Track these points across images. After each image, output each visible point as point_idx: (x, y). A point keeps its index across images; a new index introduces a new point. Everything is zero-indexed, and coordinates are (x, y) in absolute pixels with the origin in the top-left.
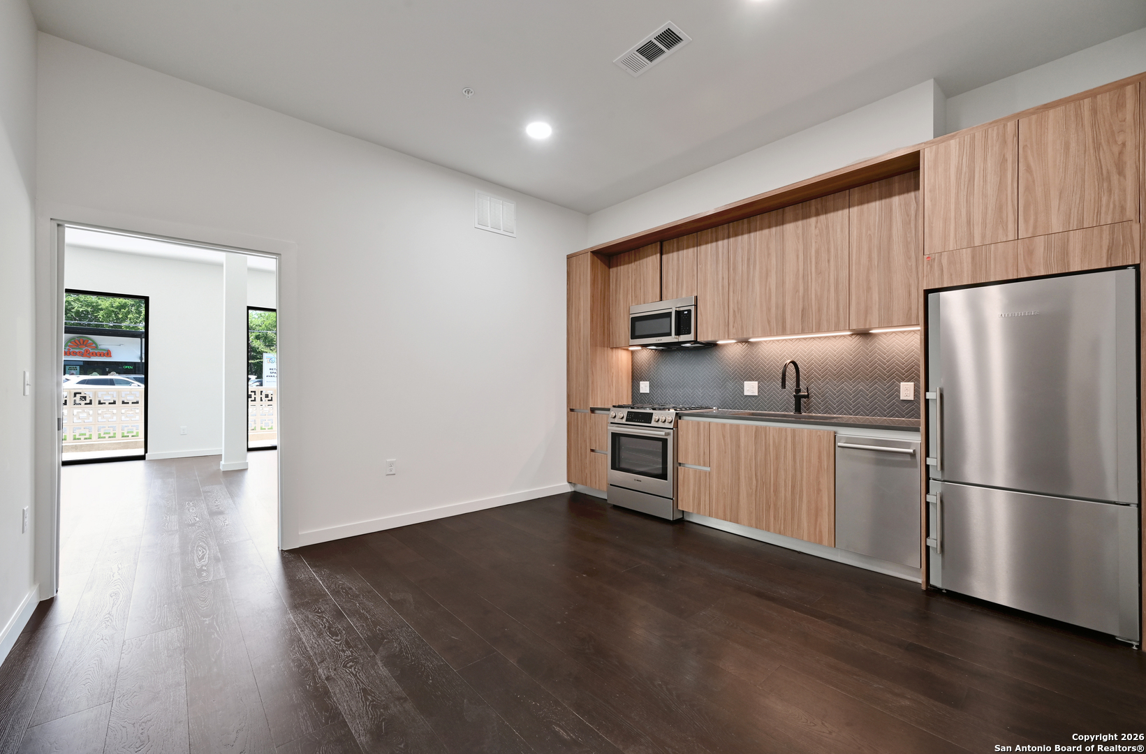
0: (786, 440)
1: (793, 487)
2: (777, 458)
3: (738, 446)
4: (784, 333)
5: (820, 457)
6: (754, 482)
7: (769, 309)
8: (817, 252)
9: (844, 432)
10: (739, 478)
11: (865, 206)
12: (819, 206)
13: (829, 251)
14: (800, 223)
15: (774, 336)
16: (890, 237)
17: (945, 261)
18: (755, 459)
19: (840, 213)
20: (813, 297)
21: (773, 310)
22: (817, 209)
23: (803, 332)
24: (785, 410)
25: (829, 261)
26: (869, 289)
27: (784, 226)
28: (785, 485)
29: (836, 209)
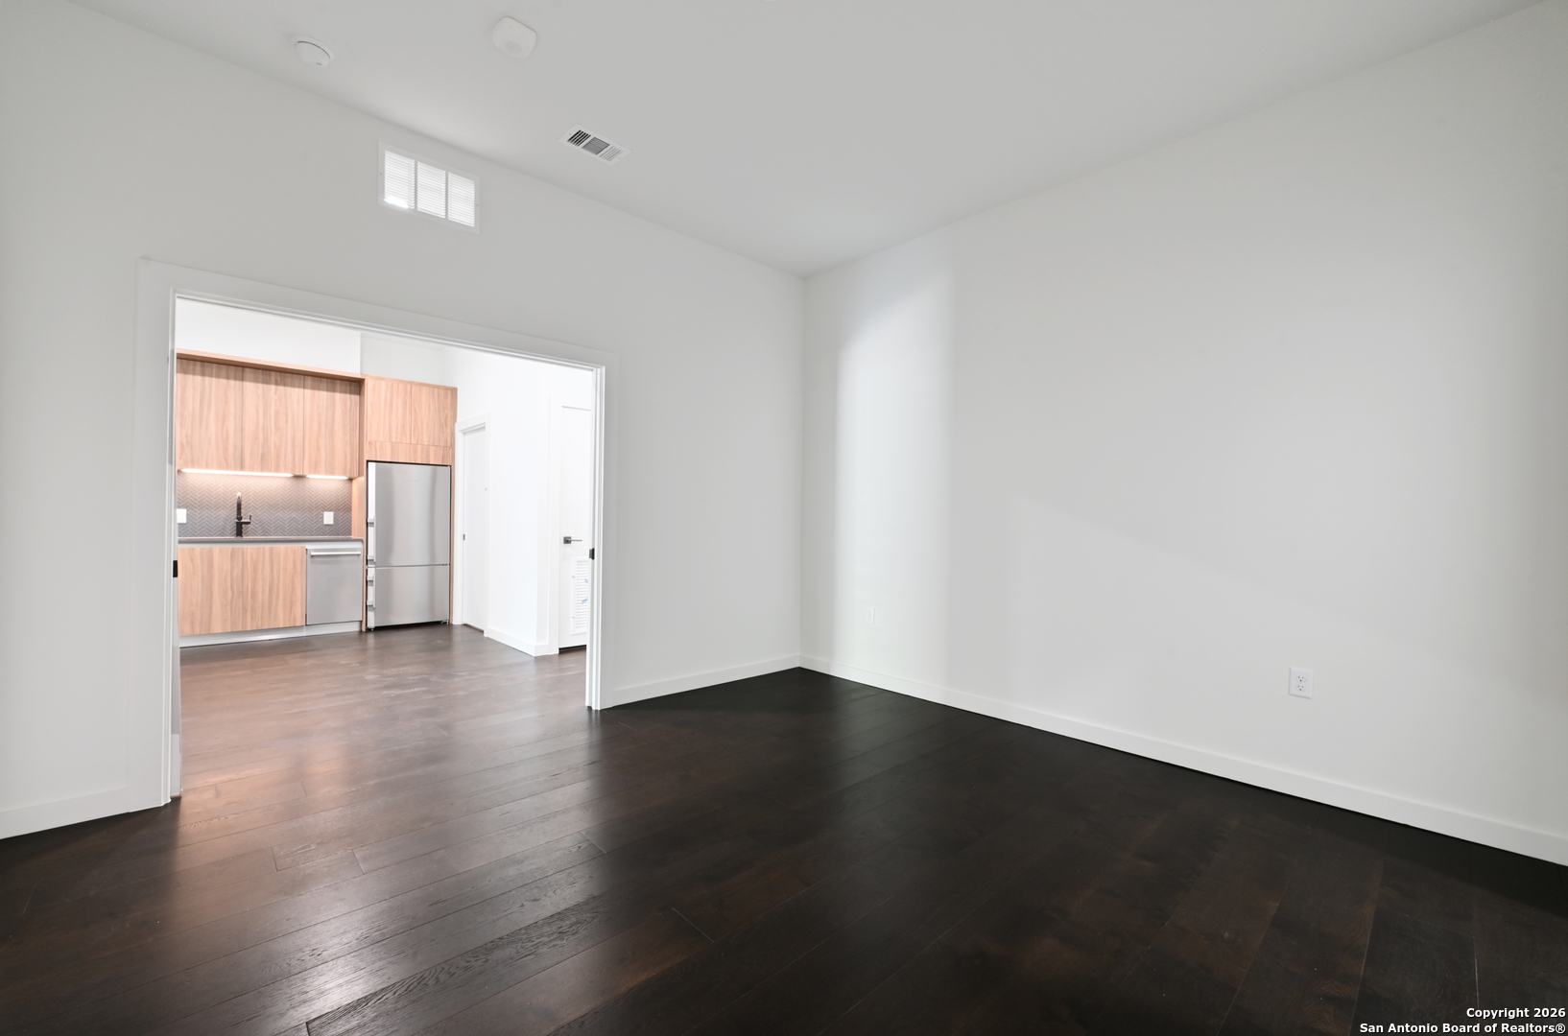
0: (264, 555)
1: (271, 591)
2: (255, 570)
3: (211, 566)
4: (242, 467)
5: (294, 566)
6: (230, 593)
7: (226, 449)
8: (276, 413)
9: (309, 546)
10: (211, 594)
11: (316, 392)
12: (279, 379)
13: (287, 415)
14: (260, 385)
15: (231, 470)
16: (333, 418)
17: (378, 446)
18: (231, 574)
19: (297, 389)
20: (272, 445)
21: (231, 450)
22: (276, 380)
23: (262, 470)
24: (220, 535)
25: (286, 422)
26: (318, 449)
27: (245, 383)
28: (263, 591)
29: (293, 386)
